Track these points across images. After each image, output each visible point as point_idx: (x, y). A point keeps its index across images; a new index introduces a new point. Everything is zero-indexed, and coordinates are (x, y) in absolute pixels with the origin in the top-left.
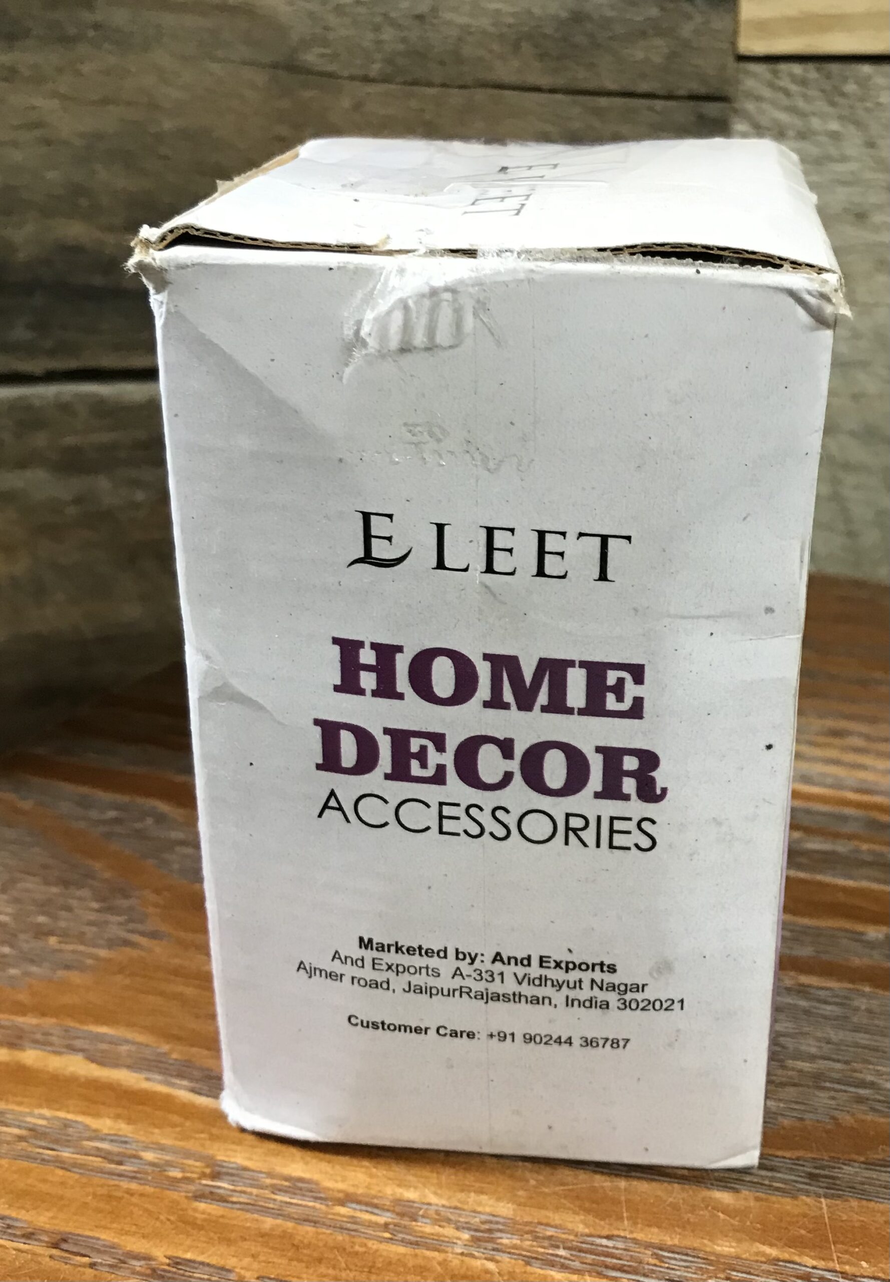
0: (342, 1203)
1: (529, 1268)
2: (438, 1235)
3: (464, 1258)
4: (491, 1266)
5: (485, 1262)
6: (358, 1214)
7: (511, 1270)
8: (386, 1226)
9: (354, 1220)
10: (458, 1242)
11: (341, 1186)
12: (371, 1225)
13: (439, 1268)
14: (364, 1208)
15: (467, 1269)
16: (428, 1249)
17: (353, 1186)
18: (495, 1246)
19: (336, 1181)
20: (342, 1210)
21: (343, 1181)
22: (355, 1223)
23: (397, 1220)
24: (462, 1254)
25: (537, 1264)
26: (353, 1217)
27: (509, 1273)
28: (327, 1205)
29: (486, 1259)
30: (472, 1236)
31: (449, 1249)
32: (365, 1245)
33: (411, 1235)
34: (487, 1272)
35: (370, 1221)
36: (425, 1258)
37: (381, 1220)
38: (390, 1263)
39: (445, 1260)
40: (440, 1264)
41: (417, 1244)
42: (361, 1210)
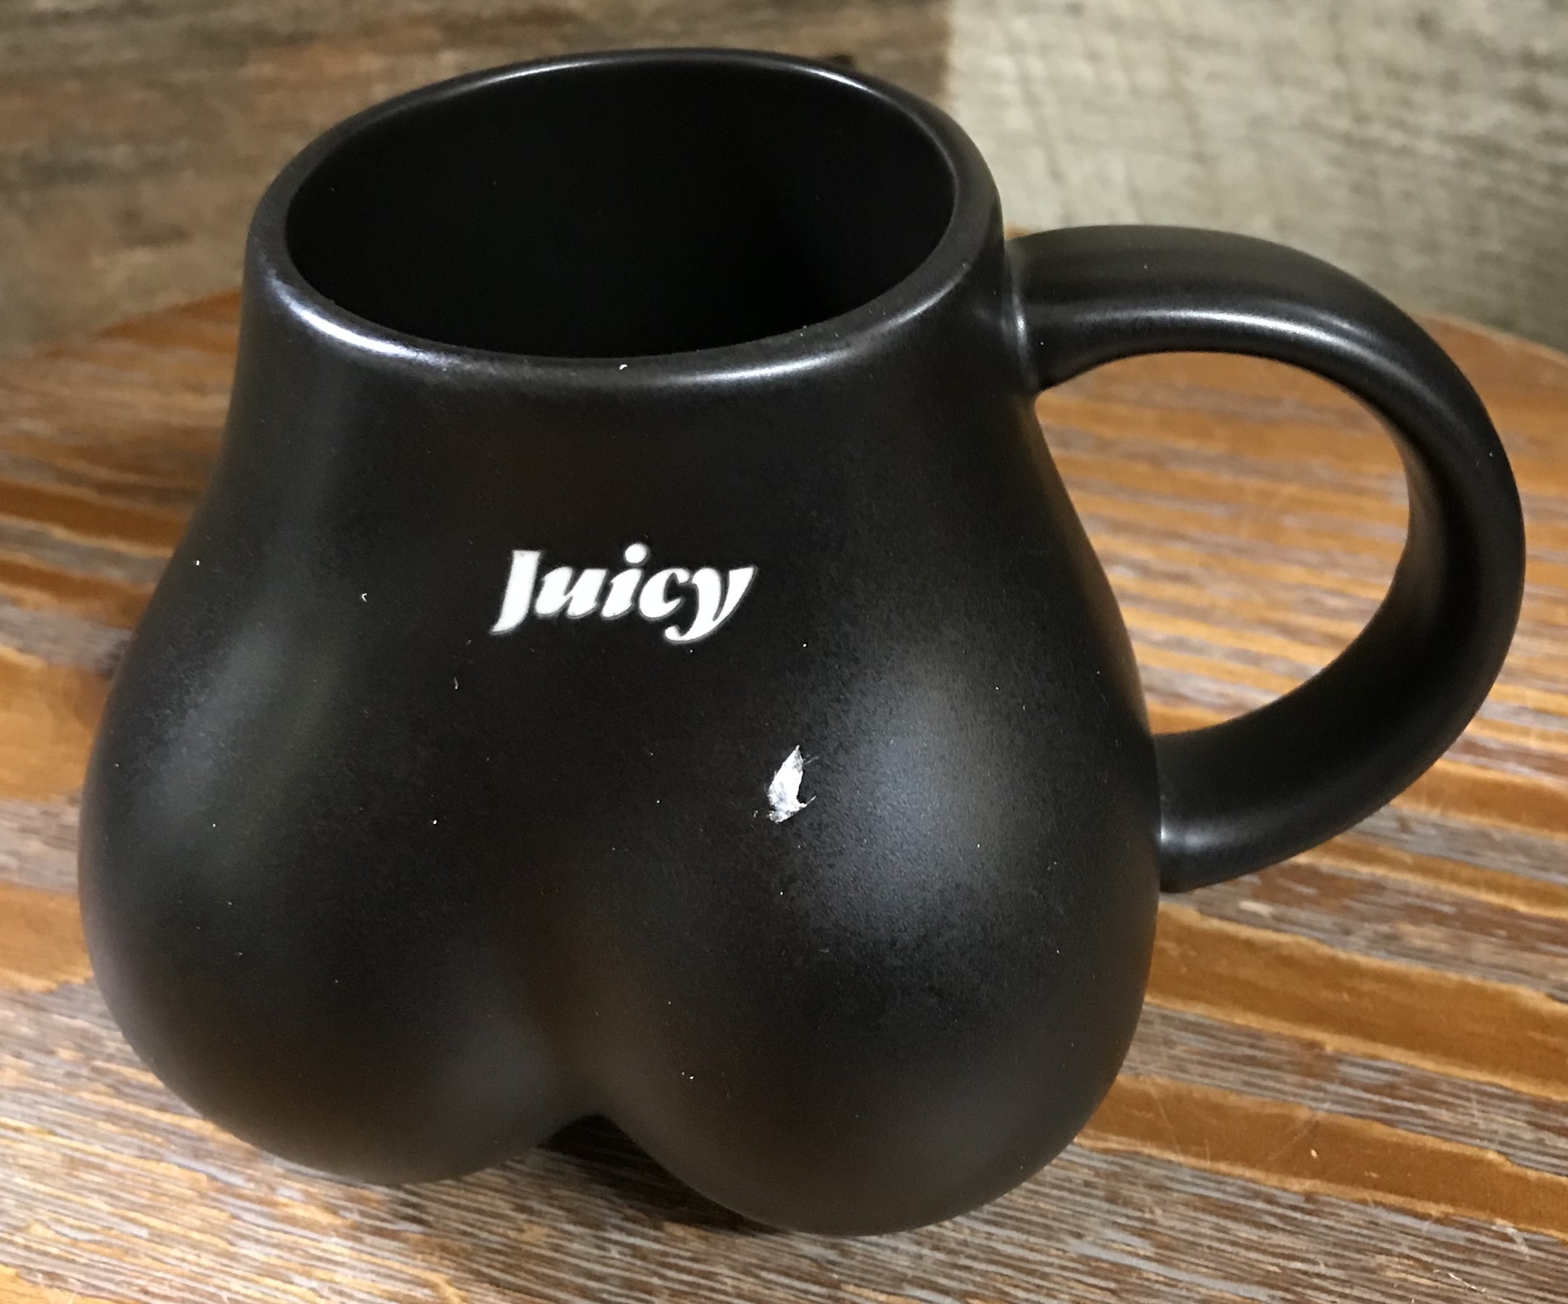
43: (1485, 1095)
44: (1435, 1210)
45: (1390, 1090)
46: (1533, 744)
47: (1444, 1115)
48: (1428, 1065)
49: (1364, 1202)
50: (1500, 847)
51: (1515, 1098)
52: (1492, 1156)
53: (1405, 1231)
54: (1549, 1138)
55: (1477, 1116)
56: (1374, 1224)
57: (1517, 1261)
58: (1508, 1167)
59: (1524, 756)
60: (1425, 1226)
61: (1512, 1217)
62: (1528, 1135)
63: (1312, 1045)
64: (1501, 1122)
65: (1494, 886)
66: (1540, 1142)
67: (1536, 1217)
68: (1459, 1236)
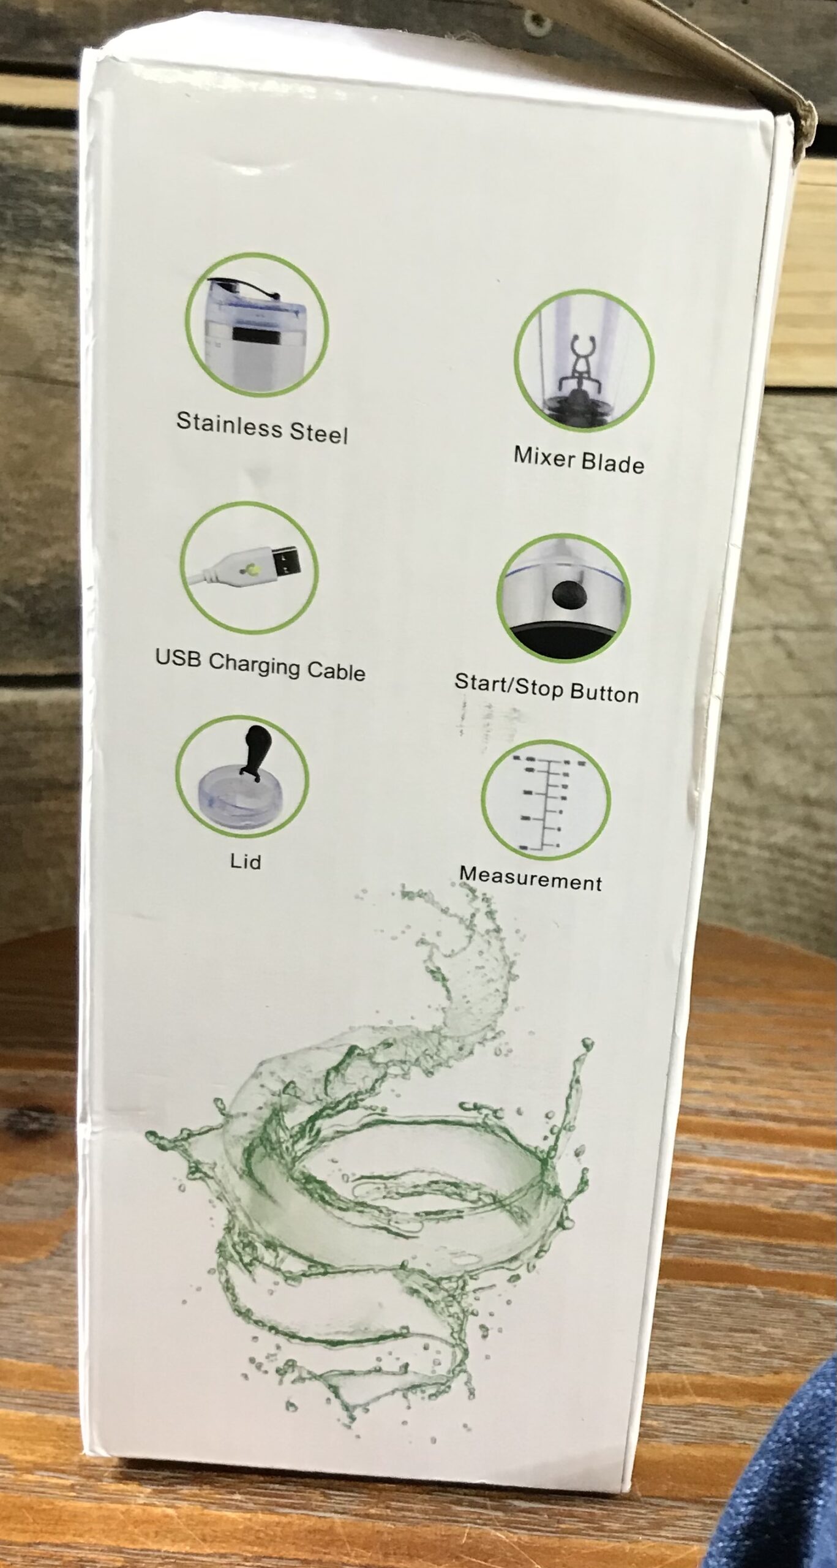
0: (29, 1471)
1: (206, 1511)
2: (122, 1491)
3: (145, 1507)
4: (170, 1511)
5: (165, 1509)
6: (47, 1479)
7: (190, 1513)
8: (72, 1487)
9: (42, 1484)
10: (142, 1495)
11: (29, 1458)
12: (57, 1486)
13: (122, 1517)
14: (51, 1474)
15: (149, 1514)
16: (112, 1503)
17: (41, 1457)
18: (175, 1496)
19: (25, 1454)
20: (30, 1477)
21: (32, 1454)
22: (43, 1487)
23: (83, 1481)
24: (145, 1504)
25: (214, 1507)
26: (41, 1482)
27: (188, 1516)
28: (16, 1475)
29: (167, 1506)
30: (154, 1490)
31: (133, 1502)
32: (52, 1503)
33: (96, 1492)
34: (167, 1516)
35: (57, 1484)
36: (108, 1509)
37: (68, 1483)
38: (75, 1516)
39: (127, 1510)
40: (123, 1513)
41: (102, 1499)
42: (49, 1476)
43: (743, 1245)
44: (721, 1285)
45: (701, 1246)
46: (764, 1110)
47: (725, 1253)
48: (718, 1236)
49: (691, 1285)
50: (750, 1152)
51: (756, 1244)
52: (746, 1265)
53: (708, 1293)
54: (772, 1257)
55: (739, 1251)
56: (696, 1293)
57: (756, 1300)
58: (754, 1268)
59: (759, 1116)
60: (718, 1291)
61: (756, 1284)
62: (763, 1256)
64: (750, 1253)
65: (746, 1166)
66: (768, 1258)
67: (766, 1283)
68: (732, 1293)
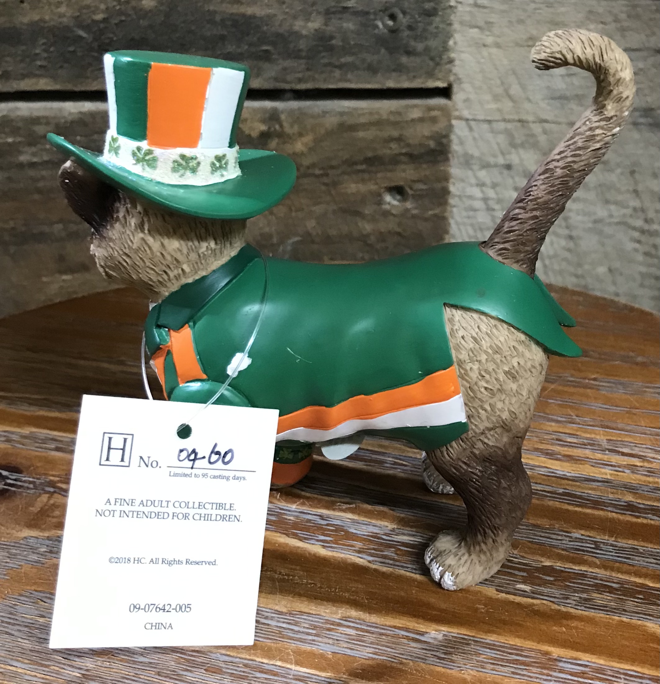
43: (627, 676)
63: (547, 653)
